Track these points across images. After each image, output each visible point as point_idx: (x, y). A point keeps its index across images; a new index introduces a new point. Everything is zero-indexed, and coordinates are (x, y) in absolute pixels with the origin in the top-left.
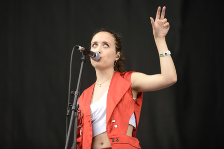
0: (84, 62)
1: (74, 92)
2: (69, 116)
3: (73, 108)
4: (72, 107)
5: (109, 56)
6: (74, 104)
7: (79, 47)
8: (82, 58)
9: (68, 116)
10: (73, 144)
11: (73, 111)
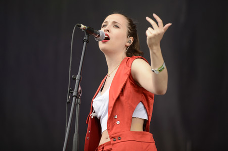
0: (87, 42)
1: (76, 76)
2: (70, 103)
3: (74, 94)
4: (72, 93)
5: (117, 38)
6: (75, 89)
7: (80, 26)
8: (84, 38)
9: (68, 103)
10: (75, 134)
11: (74, 98)
